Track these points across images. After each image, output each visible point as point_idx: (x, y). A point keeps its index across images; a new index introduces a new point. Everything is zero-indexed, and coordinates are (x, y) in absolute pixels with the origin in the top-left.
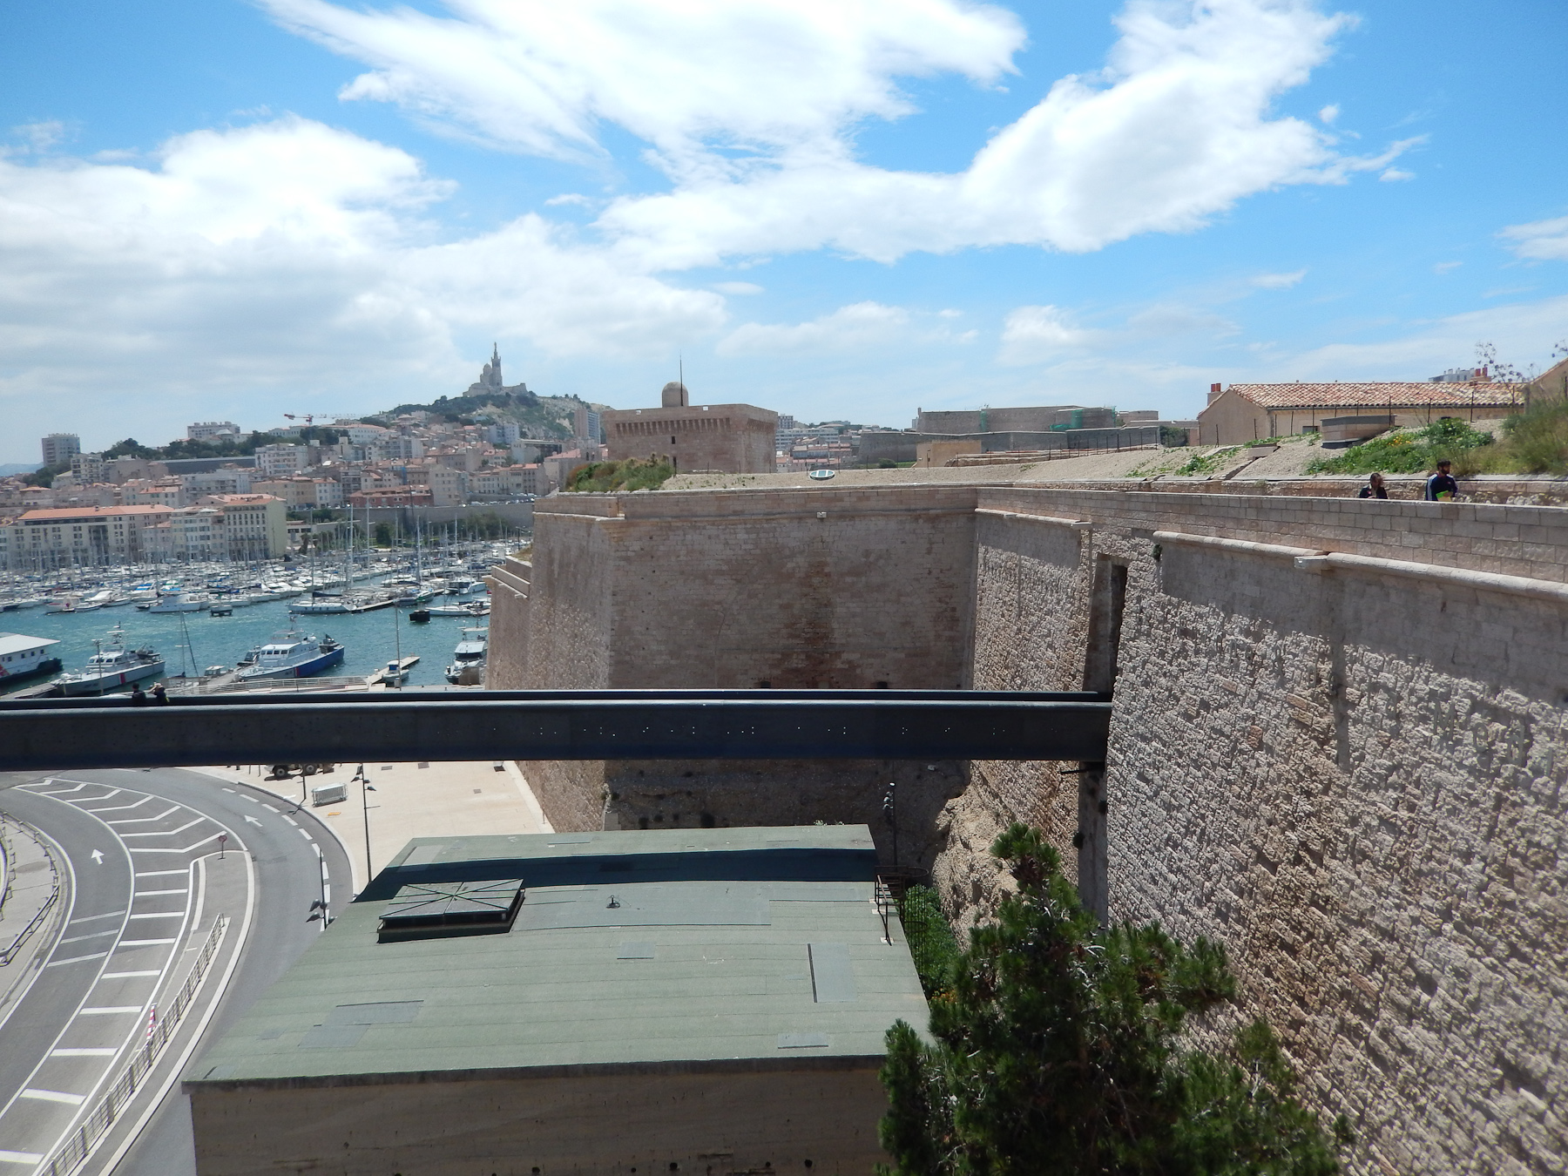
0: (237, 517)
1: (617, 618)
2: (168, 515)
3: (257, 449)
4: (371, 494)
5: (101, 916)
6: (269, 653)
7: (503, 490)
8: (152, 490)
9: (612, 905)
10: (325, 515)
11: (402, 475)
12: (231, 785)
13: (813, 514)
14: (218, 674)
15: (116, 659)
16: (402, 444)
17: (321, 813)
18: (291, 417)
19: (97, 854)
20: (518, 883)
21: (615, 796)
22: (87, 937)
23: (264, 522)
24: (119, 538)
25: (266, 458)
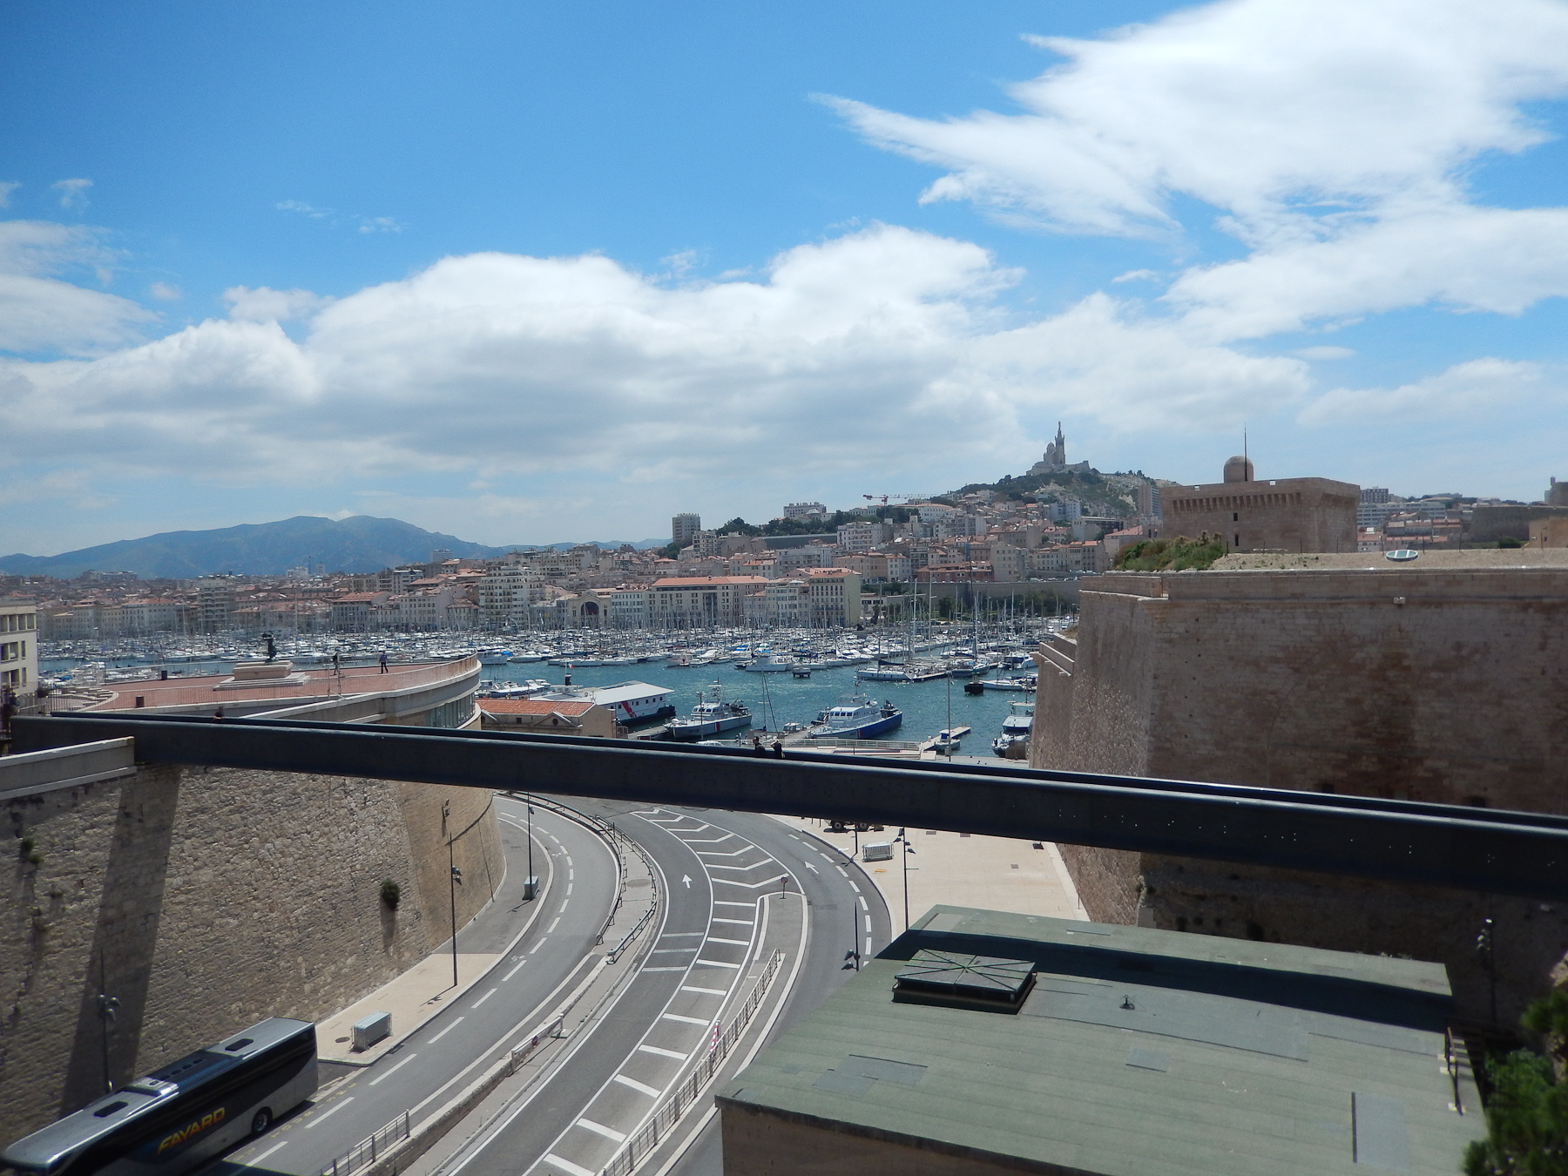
0: (820, 588)
1: (1157, 702)
2: (765, 585)
3: (839, 527)
4: (937, 569)
5: (686, 935)
6: (837, 714)
7: (1062, 566)
8: (753, 563)
9: (1126, 1006)
10: (895, 588)
11: (966, 551)
12: (796, 832)
13: (1389, 599)
14: (794, 730)
15: (714, 710)
16: (967, 523)
17: (869, 868)
18: (869, 497)
19: (687, 879)
20: (1029, 966)
21: (1151, 891)
22: (673, 951)
23: (841, 594)
24: (726, 604)
25: (847, 535)
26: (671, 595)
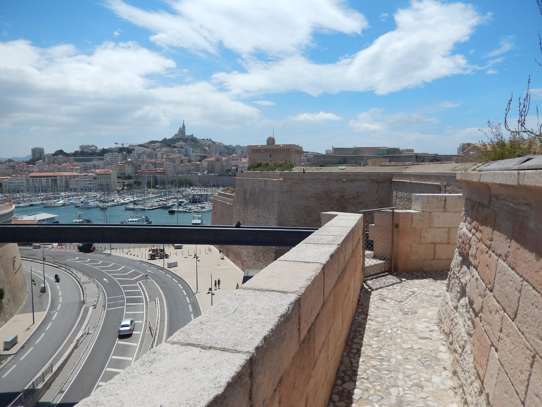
0: (101, 177)
1: (279, 210)
2: (77, 176)
3: (105, 154)
4: (145, 171)
5: (117, 297)
7: (188, 170)
8: (71, 167)
10: (129, 177)
11: (155, 165)
12: (138, 261)
13: (341, 180)
16: (154, 154)
17: (171, 270)
18: (117, 144)
19: (105, 279)
22: (115, 302)
23: (110, 179)
24: (61, 183)
25: (108, 158)
26: (37, 180)
